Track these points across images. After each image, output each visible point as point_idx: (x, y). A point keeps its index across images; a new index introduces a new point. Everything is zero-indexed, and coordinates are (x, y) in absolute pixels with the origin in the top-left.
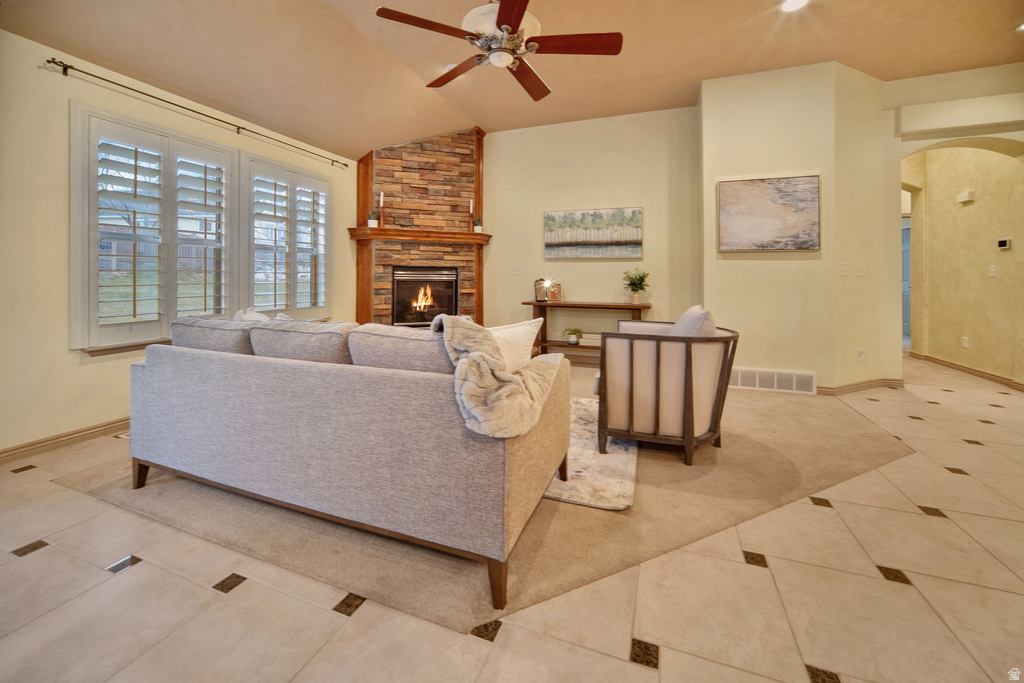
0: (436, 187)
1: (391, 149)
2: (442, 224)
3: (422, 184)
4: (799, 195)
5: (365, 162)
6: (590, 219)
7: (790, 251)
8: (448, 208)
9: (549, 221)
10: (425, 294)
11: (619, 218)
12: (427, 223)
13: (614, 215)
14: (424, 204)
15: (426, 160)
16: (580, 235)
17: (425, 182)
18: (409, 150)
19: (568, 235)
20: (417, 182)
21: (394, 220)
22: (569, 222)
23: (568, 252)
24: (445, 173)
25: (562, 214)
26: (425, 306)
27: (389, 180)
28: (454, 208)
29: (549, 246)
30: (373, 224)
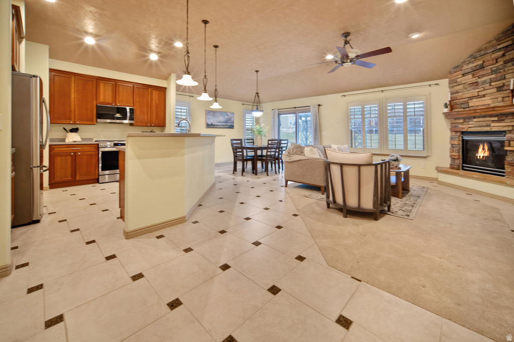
0: (484, 79)
1: (457, 66)
3: (474, 80)
8: (495, 90)
10: (483, 149)
12: (479, 103)
14: (476, 92)
15: (475, 64)
17: (477, 78)
18: (467, 62)
20: (470, 80)
21: (460, 106)
24: (492, 67)
26: (483, 157)
27: (455, 84)
28: (500, 89)
30: (446, 110)
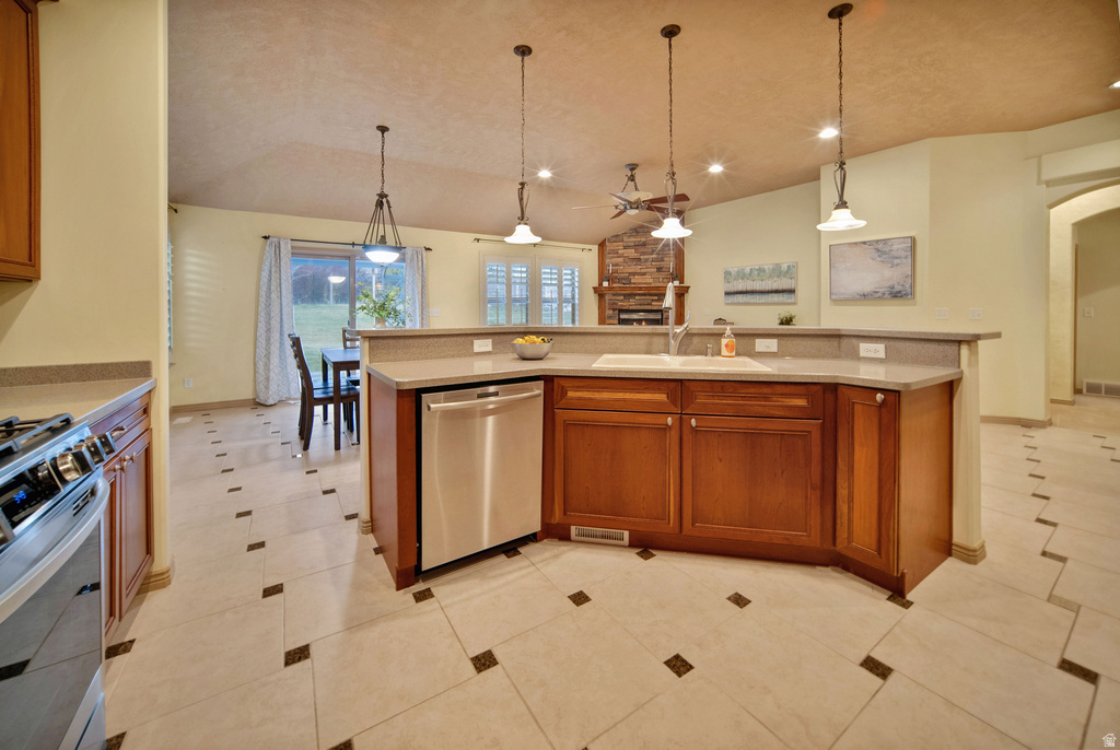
1: (617, 236)
2: (651, 281)
3: (636, 255)
4: (894, 253)
5: (602, 245)
6: (756, 273)
7: (886, 299)
8: (655, 270)
9: (727, 274)
11: (777, 272)
12: (640, 281)
13: (773, 269)
14: (638, 269)
15: (639, 239)
16: (750, 285)
19: (741, 286)
21: (620, 280)
22: (741, 275)
23: (740, 298)
25: (736, 269)
27: (615, 255)
28: (659, 269)
29: (727, 294)
30: (605, 284)
